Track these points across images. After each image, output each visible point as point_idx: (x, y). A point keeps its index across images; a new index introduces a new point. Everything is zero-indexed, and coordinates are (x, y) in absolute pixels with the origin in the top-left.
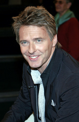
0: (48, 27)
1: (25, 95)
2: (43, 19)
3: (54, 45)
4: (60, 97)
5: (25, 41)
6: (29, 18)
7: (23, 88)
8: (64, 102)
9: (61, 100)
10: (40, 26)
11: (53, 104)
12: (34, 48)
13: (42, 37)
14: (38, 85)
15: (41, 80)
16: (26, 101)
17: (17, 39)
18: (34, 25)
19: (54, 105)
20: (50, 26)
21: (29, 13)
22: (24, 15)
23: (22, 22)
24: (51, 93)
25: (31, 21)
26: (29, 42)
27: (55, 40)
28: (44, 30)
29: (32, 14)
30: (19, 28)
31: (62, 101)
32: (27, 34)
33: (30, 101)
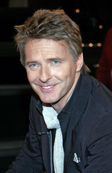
0: (70, 42)
1: (34, 146)
2: (62, 29)
3: (78, 69)
4: (87, 149)
5: (35, 63)
6: (40, 28)
7: (30, 135)
8: (94, 157)
9: (88, 154)
10: (58, 39)
11: (76, 160)
12: (48, 73)
13: (61, 57)
14: (54, 131)
15: (58, 123)
16: (34, 155)
17: (21, 60)
18: (49, 39)
19: (77, 162)
20: (73, 40)
21: (41, 21)
22: (32, 23)
23: (30, 33)
24: (73, 143)
25: (45, 32)
26: (40, 64)
27: (81, 61)
28: (63, 45)
29: (46, 22)
30: (24, 43)
31: (90, 155)
32: (37, 52)
33: (41, 155)
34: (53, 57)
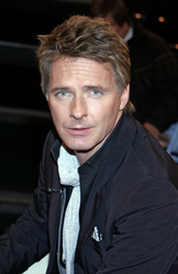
0: (118, 66)
3: (122, 107)
4: (114, 223)
6: (79, 42)
8: (123, 236)
9: (115, 231)
10: (102, 60)
11: (96, 236)
17: (42, 85)
19: (97, 239)
23: (64, 48)
24: (95, 212)
25: (84, 49)
28: (108, 70)
30: (50, 62)
31: (118, 233)
32: (70, 75)
34: (93, 84)
